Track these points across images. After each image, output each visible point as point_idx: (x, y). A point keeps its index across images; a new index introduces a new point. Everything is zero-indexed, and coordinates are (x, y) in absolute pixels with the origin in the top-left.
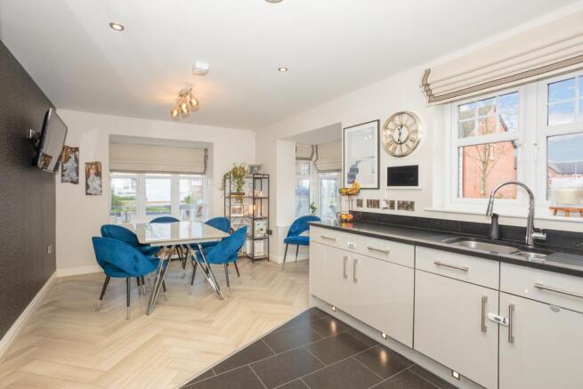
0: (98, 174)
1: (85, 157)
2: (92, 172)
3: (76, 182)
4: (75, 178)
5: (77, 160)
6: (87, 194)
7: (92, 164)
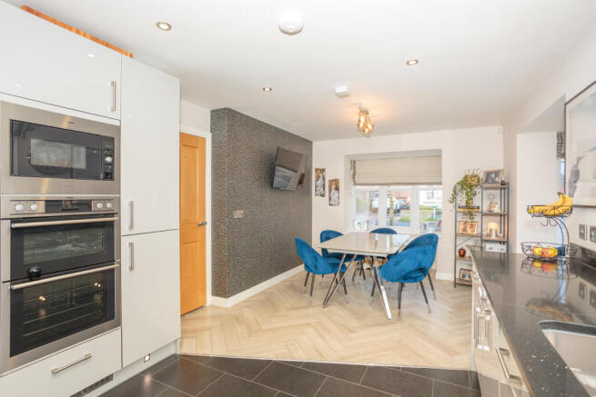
0: (337, 189)
1: (329, 176)
2: (333, 187)
3: (323, 196)
4: (322, 193)
5: (324, 179)
6: (330, 205)
7: (332, 181)
